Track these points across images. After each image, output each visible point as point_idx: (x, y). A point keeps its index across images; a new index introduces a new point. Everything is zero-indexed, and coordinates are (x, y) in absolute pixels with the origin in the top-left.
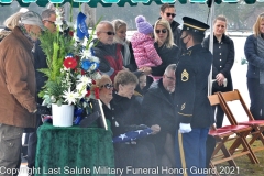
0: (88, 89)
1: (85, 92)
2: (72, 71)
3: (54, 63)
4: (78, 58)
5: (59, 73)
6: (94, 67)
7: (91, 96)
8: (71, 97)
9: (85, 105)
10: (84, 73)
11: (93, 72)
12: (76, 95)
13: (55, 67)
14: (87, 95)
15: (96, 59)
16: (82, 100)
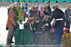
0: (28, 21)
1: (27, 21)
2: (24, 17)
3: (20, 15)
4: (25, 14)
5: (21, 17)
6: (29, 16)
7: (28, 22)
8: (23, 22)
9: (27, 24)
10: (27, 17)
11: (29, 17)
12: (25, 22)
13: (20, 16)
14: (27, 22)
15: (30, 14)
16: (26, 23)
